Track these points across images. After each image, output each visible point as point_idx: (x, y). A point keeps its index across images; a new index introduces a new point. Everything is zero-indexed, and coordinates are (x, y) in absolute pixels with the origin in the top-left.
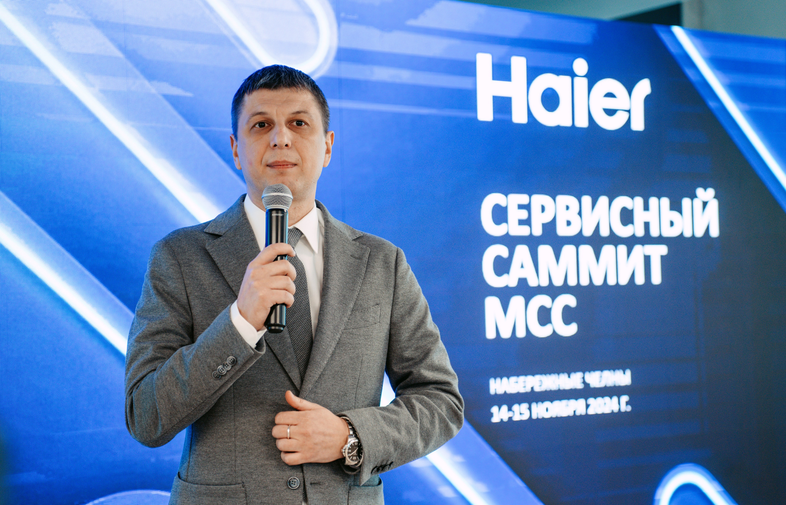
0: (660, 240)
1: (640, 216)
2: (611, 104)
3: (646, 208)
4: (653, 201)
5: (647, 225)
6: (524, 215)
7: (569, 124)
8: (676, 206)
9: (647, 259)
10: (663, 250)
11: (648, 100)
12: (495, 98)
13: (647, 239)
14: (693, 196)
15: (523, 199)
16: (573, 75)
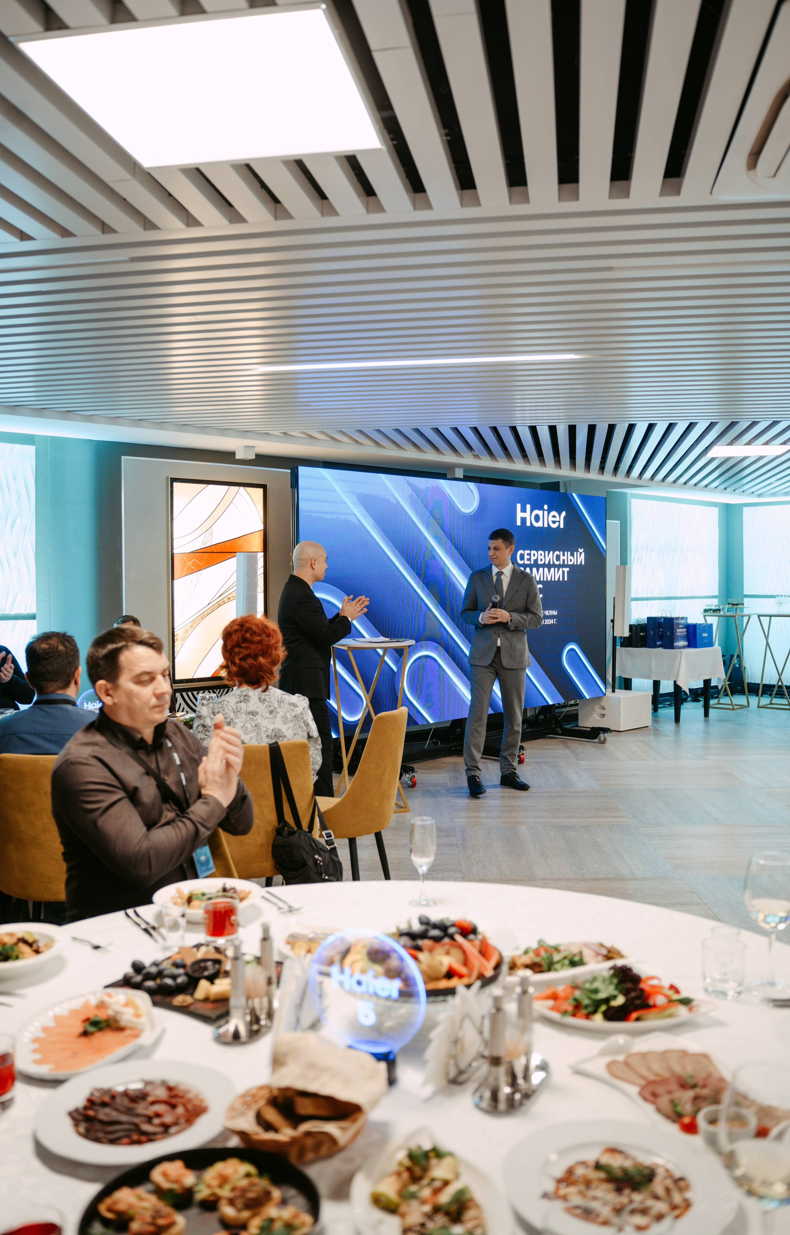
0: (567, 566)
1: (562, 558)
2: (554, 519)
3: (564, 555)
4: (566, 553)
5: (564, 560)
6: (528, 557)
7: (542, 526)
8: (572, 555)
9: (563, 572)
10: (568, 569)
11: (565, 517)
12: (521, 517)
13: (564, 566)
14: (577, 551)
15: (529, 552)
16: (544, 510)
